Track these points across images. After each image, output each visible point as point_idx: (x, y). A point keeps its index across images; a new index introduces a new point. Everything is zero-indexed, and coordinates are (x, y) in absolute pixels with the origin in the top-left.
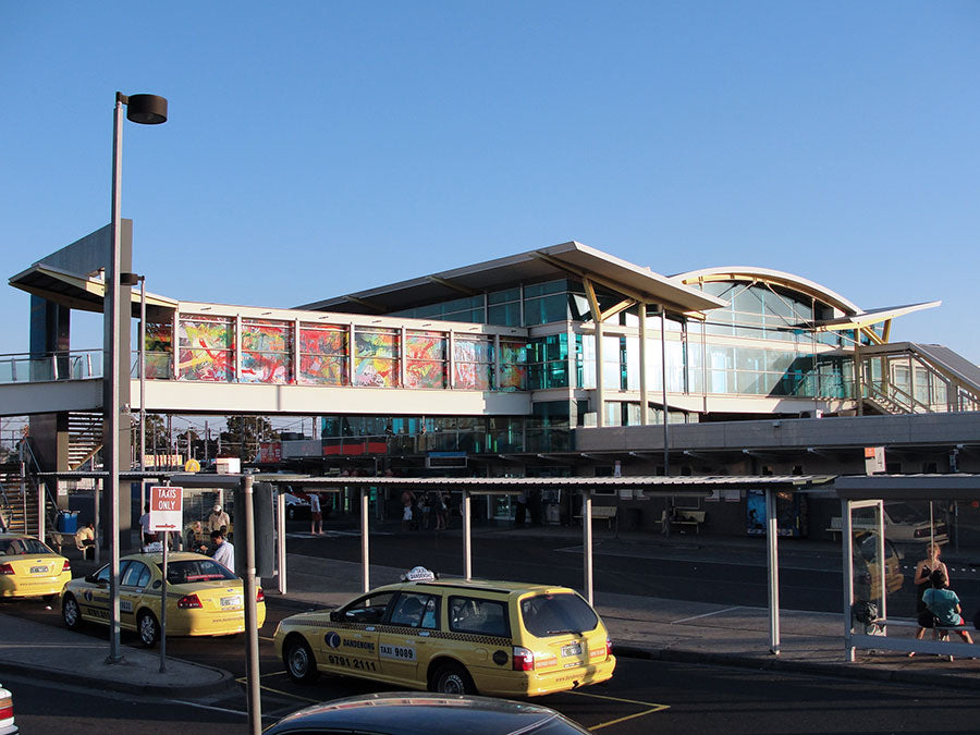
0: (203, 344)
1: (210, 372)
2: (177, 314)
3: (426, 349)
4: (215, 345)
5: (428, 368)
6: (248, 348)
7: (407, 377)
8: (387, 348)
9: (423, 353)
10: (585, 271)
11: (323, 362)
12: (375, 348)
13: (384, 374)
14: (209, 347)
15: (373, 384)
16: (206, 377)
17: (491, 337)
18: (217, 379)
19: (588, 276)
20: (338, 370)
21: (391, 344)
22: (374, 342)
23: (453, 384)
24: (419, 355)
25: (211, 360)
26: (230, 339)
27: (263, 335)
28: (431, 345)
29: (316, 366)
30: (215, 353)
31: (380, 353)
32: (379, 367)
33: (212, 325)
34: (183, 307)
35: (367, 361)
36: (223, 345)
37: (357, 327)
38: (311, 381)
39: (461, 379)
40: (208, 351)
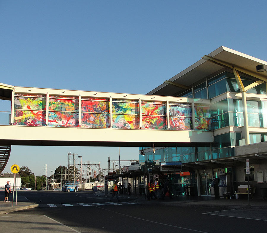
0: (29, 108)
1: (32, 122)
2: (13, 93)
3: (154, 110)
4: (36, 108)
5: (155, 120)
6: (54, 109)
7: (142, 124)
8: (132, 110)
9: (152, 112)
10: (234, 66)
11: (96, 117)
12: (125, 109)
13: (130, 123)
14: (32, 109)
15: (124, 128)
16: (30, 124)
17: (190, 104)
18: (36, 125)
19: (235, 68)
20: (104, 121)
21: (134, 108)
22: (125, 107)
23: (169, 127)
24: (150, 113)
25: (33, 116)
26: (44, 105)
27: (62, 103)
28: (156, 108)
29: (92, 118)
30: (36, 112)
31: (128, 112)
32: (127, 119)
33: (34, 99)
34: (18, 90)
35: (120, 116)
36: (40, 108)
37: (114, 99)
38: (89, 126)
39: (174, 125)
40: (32, 111)
